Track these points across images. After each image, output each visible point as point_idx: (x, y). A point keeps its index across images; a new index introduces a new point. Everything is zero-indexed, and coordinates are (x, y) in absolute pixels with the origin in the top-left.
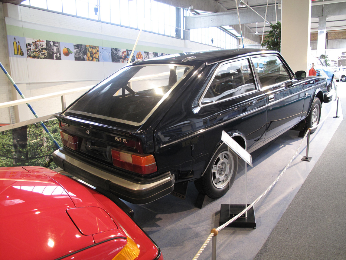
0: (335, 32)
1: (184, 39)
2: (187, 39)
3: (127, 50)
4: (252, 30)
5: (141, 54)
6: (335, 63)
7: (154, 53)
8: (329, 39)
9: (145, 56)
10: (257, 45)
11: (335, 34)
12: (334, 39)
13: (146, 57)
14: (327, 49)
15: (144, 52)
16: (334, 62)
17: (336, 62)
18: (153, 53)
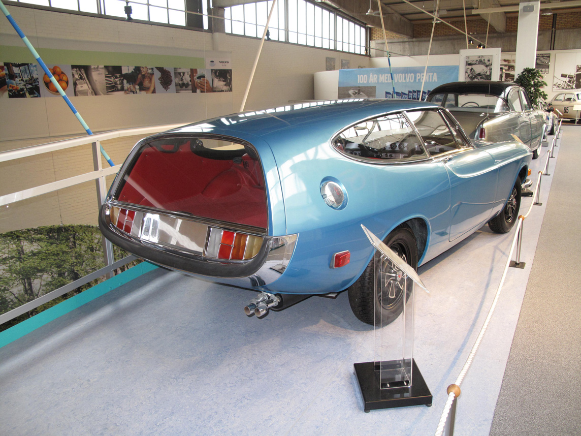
0: (572, 13)
1: (210, 29)
2: (218, 31)
3: (6, 64)
4: (392, 9)
5: (62, 73)
6: (569, 81)
7: (110, 69)
8: (559, 29)
9: (77, 76)
10: (407, 40)
11: (571, 17)
12: (570, 28)
13: (81, 78)
14: (553, 49)
15: (73, 67)
16: (567, 79)
17: (572, 78)
18: (106, 67)
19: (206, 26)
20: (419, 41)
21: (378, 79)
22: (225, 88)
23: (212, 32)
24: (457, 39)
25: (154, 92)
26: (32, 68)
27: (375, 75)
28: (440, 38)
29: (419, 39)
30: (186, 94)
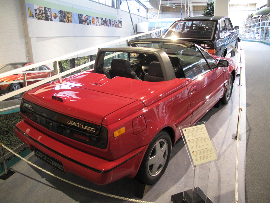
2: (119, 9)
3: (87, 16)
13: (97, 21)
15: (96, 17)
18: (101, 18)
19: (115, 7)
20: (165, 13)
21: (162, 25)
22: (121, 26)
23: (117, 9)
24: (177, 13)
25: (108, 26)
26: (90, 17)
27: (161, 24)
28: (172, 12)
29: (164, 13)
30: (114, 27)
